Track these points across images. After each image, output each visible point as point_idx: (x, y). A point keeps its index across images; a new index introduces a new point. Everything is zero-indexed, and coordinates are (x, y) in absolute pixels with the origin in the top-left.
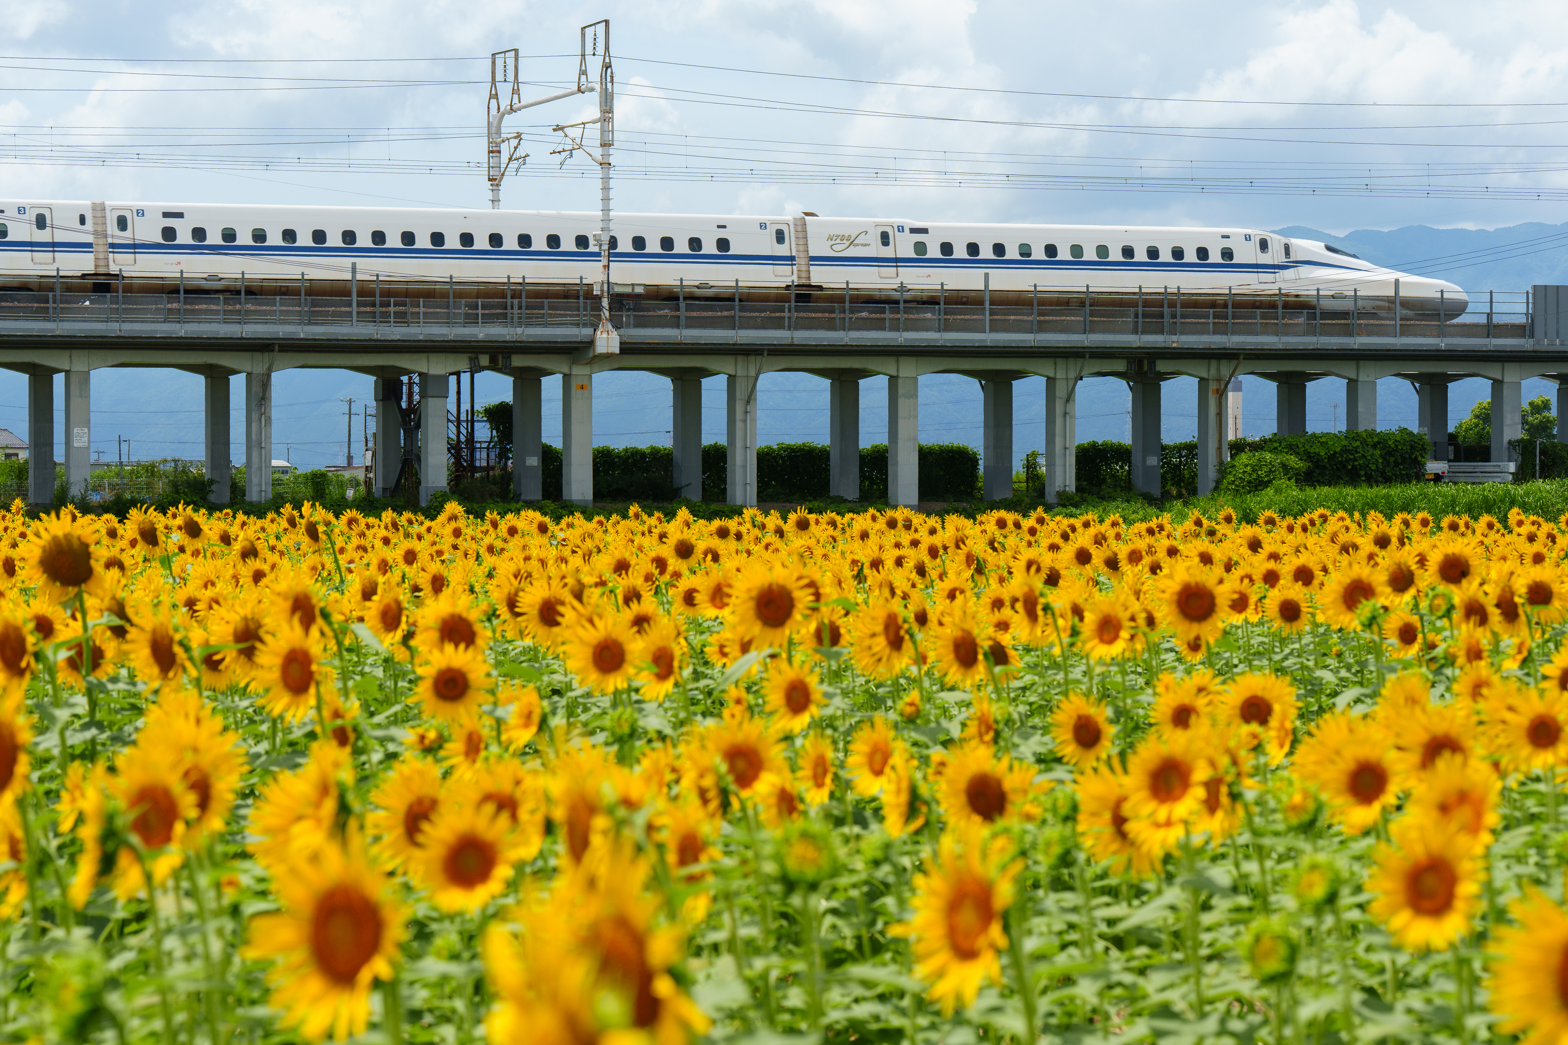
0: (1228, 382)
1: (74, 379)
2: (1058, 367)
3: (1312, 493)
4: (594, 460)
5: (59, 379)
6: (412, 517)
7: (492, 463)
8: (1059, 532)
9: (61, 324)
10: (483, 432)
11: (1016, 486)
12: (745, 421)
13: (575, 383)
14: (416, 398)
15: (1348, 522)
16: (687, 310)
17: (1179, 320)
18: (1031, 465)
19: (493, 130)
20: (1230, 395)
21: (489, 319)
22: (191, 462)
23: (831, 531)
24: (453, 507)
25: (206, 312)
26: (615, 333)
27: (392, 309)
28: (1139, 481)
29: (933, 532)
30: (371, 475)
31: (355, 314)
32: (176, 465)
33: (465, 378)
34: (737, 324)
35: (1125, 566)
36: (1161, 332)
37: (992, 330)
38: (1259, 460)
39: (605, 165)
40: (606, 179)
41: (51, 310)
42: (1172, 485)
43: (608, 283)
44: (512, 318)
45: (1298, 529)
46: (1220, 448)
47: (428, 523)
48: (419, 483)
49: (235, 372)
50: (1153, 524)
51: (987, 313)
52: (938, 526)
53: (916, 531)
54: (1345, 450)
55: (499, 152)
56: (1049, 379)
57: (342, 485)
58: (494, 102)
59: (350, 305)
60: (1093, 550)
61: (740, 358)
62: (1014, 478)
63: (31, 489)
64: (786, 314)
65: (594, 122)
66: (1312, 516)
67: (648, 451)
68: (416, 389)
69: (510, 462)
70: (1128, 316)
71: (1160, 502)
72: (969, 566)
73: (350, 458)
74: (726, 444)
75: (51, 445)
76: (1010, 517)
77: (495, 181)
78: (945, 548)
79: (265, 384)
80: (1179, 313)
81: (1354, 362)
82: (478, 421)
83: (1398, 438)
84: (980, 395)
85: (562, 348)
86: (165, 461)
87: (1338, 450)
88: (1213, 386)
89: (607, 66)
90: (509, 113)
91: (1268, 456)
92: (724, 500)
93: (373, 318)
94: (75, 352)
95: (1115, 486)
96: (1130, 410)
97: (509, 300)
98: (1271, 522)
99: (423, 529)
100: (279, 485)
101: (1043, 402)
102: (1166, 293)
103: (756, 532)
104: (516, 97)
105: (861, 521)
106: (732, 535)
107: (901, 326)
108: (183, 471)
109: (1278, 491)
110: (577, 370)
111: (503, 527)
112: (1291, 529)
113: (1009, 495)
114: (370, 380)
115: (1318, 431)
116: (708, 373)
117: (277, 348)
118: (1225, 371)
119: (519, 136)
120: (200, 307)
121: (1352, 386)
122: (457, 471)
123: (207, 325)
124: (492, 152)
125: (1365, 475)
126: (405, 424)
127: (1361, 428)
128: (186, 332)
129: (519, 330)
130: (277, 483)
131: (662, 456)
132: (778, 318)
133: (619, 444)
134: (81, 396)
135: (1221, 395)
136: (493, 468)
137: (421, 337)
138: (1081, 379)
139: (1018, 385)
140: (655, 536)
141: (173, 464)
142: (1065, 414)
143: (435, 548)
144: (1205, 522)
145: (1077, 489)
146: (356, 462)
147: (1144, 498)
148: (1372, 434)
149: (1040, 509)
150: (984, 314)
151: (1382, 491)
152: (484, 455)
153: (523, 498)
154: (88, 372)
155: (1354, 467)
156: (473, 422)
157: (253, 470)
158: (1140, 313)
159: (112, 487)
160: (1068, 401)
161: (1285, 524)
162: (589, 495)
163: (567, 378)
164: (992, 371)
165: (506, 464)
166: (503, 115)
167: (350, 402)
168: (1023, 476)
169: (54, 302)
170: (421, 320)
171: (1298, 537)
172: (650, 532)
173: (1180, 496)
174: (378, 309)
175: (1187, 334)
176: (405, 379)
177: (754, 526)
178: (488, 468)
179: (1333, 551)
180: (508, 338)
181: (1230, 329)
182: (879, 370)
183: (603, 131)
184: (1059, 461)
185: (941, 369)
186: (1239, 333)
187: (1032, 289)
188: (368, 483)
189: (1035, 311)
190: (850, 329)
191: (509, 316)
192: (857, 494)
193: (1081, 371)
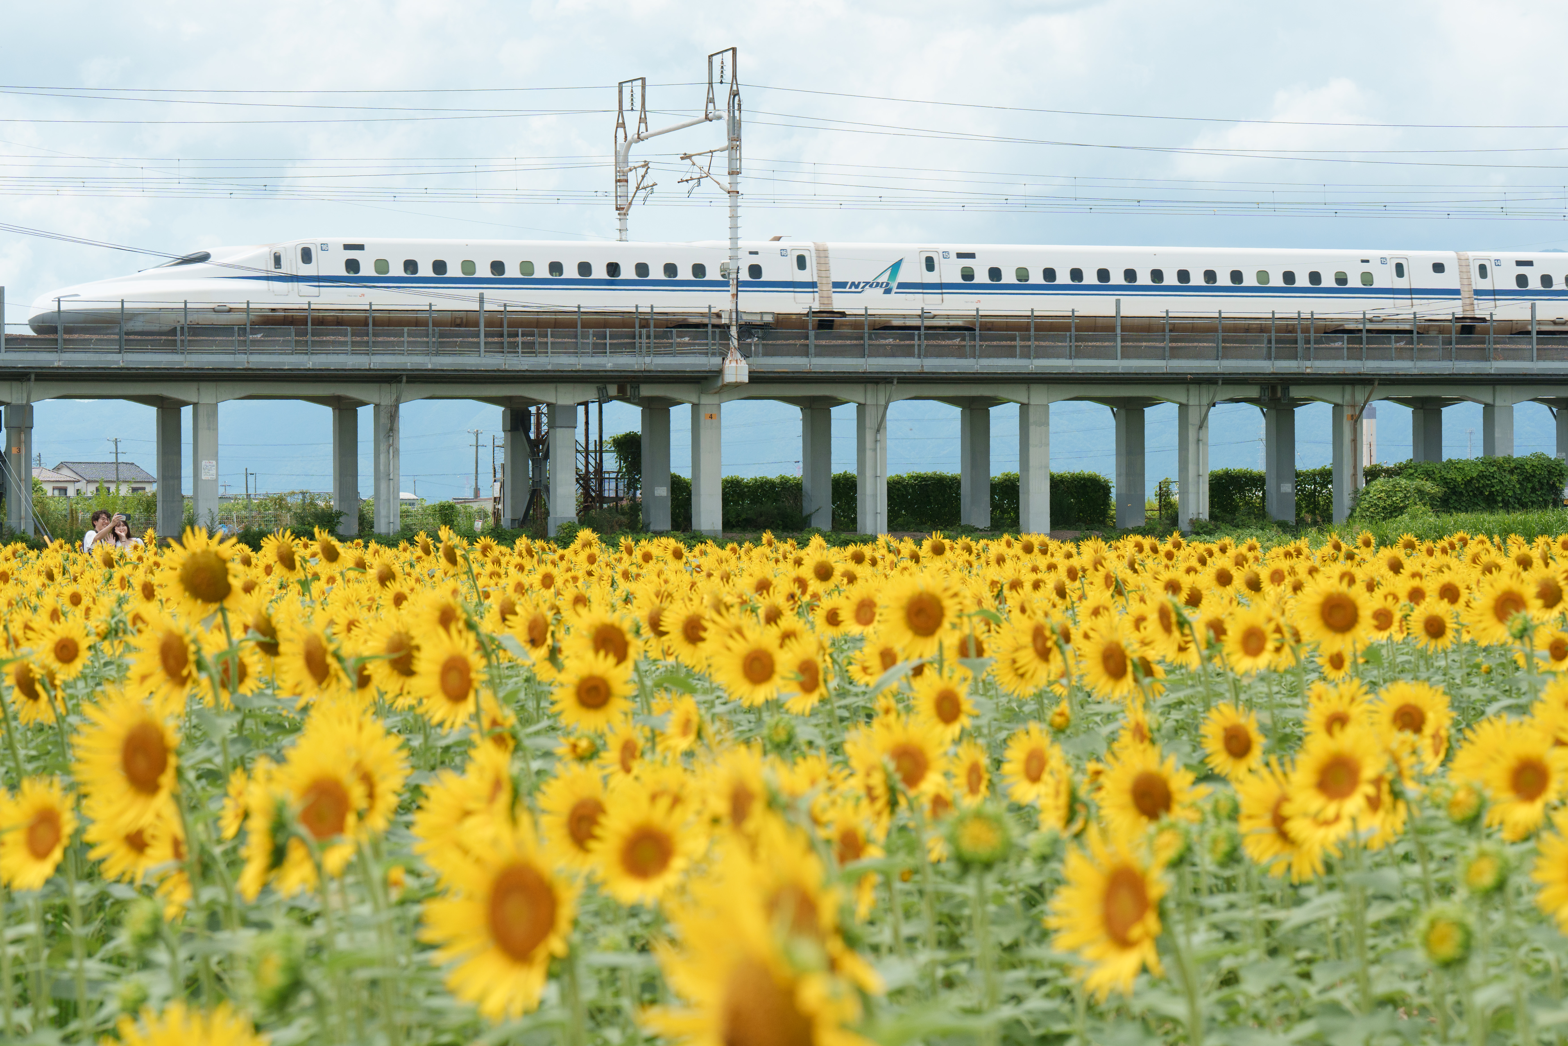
0: (1363, 408)
1: (202, 411)
2: (1191, 393)
3: (1448, 520)
4: (723, 490)
5: (187, 413)
6: (545, 545)
7: (621, 494)
8: (1196, 556)
9: (189, 356)
10: (611, 462)
11: (1149, 514)
12: (875, 450)
13: (704, 413)
14: (545, 428)
15: (1488, 544)
16: (816, 338)
17: (1312, 345)
18: (1163, 494)
19: (621, 159)
20: (1365, 421)
21: (616, 349)
22: (319, 494)
23: (966, 555)
24: (585, 534)
25: (334, 343)
26: (744, 362)
27: (520, 339)
28: (1272, 507)
29: (1069, 556)
30: (500, 506)
31: (482, 344)
32: (304, 497)
33: (594, 408)
34: (867, 352)
35: (1266, 586)
36: (1295, 357)
37: (1124, 356)
38: (1394, 486)
39: (733, 193)
40: (734, 207)
41: (179, 343)
42: (1307, 512)
43: (737, 312)
44: (641, 348)
45: (1437, 553)
46: (1355, 475)
47: (560, 552)
48: (547, 513)
49: (363, 404)
50: (1291, 548)
51: (1119, 339)
52: (1074, 551)
53: (1052, 555)
54: (1482, 476)
55: (627, 181)
56: (1181, 405)
57: (470, 517)
58: (621, 131)
59: (478, 336)
60: (1234, 571)
61: (870, 387)
62: (1147, 507)
63: (160, 522)
64: (916, 342)
65: (722, 150)
66: (1451, 539)
67: (778, 481)
68: (544, 419)
69: (638, 492)
70: (1261, 342)
71: (1294, 529)
72: (1108, 587)
73: (477, 491)
74: (855, 473)
75: (179, 478)
76: (1147, 542)
77: (622, 210)
78: (1084, 570)
79: (393, 416)
80: (1312, 339)
81: (1491, 387)
82: (607, 451)
83: (1535, 463)
84: (1112, 422)
85: (691, 377)
86: (293, 493)
87: (1475, 475)
88: (1347, 412)
89: (735, 94)
90: (637, 142)
91: (1403, 482)
92: (855, 530)
93: (500, 348)
94: (203, 385)
95: (1249, 514)
96: (1264, 437)
97: (637, 330)
98: (1410, 546)
99: (556, 557)
100: (407, 516)
101: (1176, 430)
102: (1299, 318)
103: (891, 557)
104: (643, 125)
105: (997, 547)
106: (867, 561)
107: (1032, 353)
108: (312, 503)
109: (1414, 517)
110: (706, 400)
111: (638, 553)
112: (1430, 552)
113: (1142, 523)
114: (498, 411)
115: (1454, 457)
116: (838, 402)
117: (404, 379)
118: (1360, 397)
119: (646, 165)
120: (328, 338)
121: (1489, 409)
122: (586, 501)
123: (335, 356)
124: (619, 181)
125: (1503, 501)
126: (534, 454)
127: (1500, 454)
128: (314, 364)
129: (648, 360)
130: (405, 514)
131: (792, 486)
132: (908, 345)
133: (748, 474)
134: (209, 429)
135: (1356, 421)
136: (622, 499)
137: (549, 368)
138: (1214, 405)
139: (1149, 412)
140: (790, 561)
141: (301, 497)
142: (1198, 440)
143: (570, 574)
144: (1344, 546)
145: (1211, 516)
146: (483, 494)
147: (1279, 526)
148: (1508, 460)
149: (1176, 534)
150: (1115, 340)
151: (1519, 516)
152: (613, 485)
153: (652, 528)
154: (216, 404)
155: (1491, 493)
156: (601, 452)
157: (382, 501)
158: (1273, 338)
159: (240, 520)
160: (1200, 427)
161: (1424, 548)
162: (719, 526)
163: (695, 407)
164: (1124, 398)
165: (635, 494)
166: (630, 144)
167: (477, 434)
168: (1156, 504)
169: (182, 334)
170: (549, 350)
171: (1439, 559)
172: (785, 558)
173: (1315, 523)
174: (506, 339)
175: (1320, 359)
176: (533, 409)
177: (890, 551)
178: (618, 499)
179: (1476, 572)
180: (636, 368)
181: (1364, 355)
182: (1010, 397)
183: (731, 160)
184: (1192, 489)
185: (1073, 396)
186: (1374, 358)
187: (1164, 315)
188: (496, 514)
189: (1167, 337)
190: (980, 357)
191: (637, 345)
192: (988, 524)
193: (1213, 398)
